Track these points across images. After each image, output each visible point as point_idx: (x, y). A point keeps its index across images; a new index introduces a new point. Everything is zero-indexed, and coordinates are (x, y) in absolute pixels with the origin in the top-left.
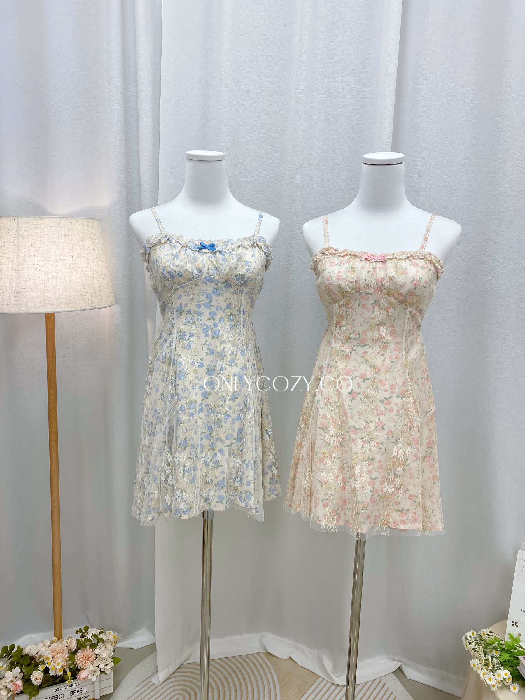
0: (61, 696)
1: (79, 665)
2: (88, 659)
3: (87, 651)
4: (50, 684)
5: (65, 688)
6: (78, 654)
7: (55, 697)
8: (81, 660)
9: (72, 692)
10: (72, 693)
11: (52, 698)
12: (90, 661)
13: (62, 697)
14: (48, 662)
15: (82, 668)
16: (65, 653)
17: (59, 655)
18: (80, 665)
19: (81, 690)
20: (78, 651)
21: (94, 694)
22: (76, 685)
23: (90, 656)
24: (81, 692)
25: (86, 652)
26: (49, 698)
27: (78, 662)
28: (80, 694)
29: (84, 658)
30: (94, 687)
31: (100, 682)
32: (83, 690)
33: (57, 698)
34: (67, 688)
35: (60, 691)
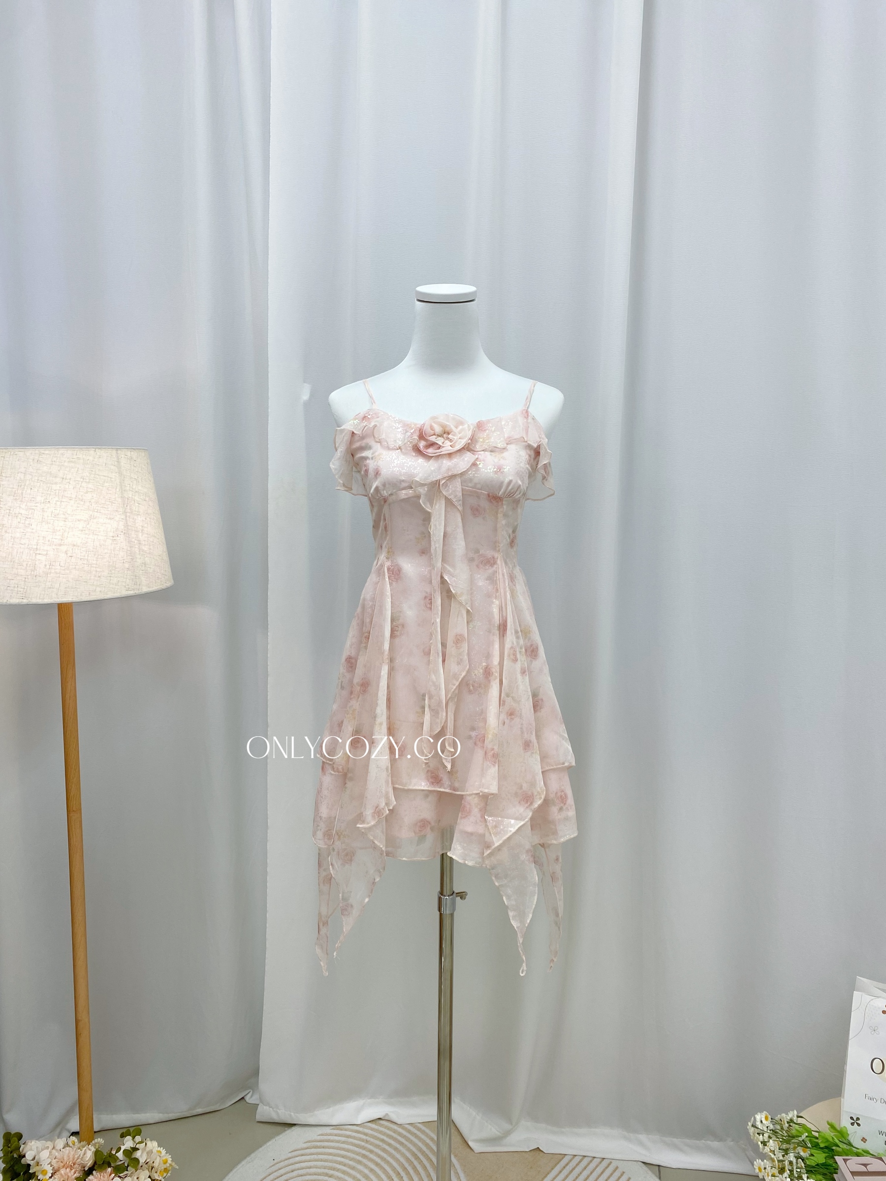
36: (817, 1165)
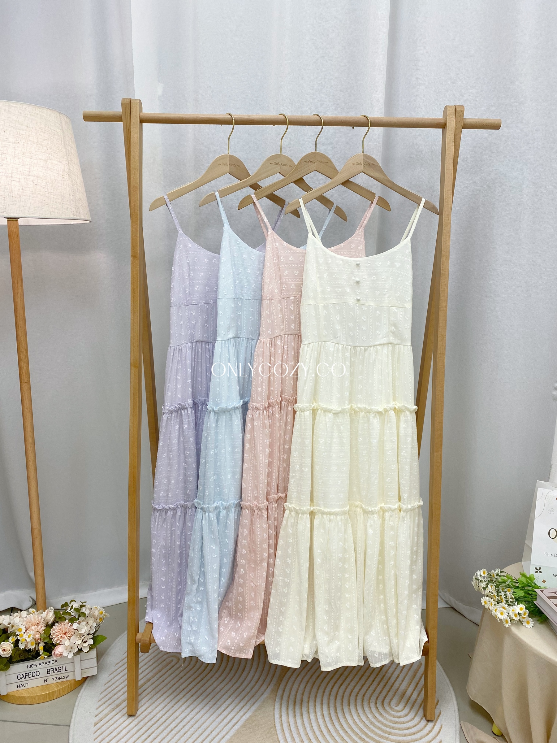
0: (36, 674)
1: (54, 639)
2: (65, 634)
3: (64, 625)
5: (40, 664)
6: (54, 627)
8: (56, 634)
10: (49, 671)
11: (26, 674)
12: (67, 636)
14: (20, 633)
16: (40, 626)
17: (33, 627)
19: (59, 668)
20: (55, 624)
21: (74, 674)
22: (53, 661)
23: (67, 630)
26: (23, 675)
27: (54, 637)
28: (59, 673)
29: (61, 632)
30: (74, 666)
31: (81, 661)
32: (61, 669)
33: (31, 676)
34: (43, 665)
35: (34, 668)
36: (520, 597)
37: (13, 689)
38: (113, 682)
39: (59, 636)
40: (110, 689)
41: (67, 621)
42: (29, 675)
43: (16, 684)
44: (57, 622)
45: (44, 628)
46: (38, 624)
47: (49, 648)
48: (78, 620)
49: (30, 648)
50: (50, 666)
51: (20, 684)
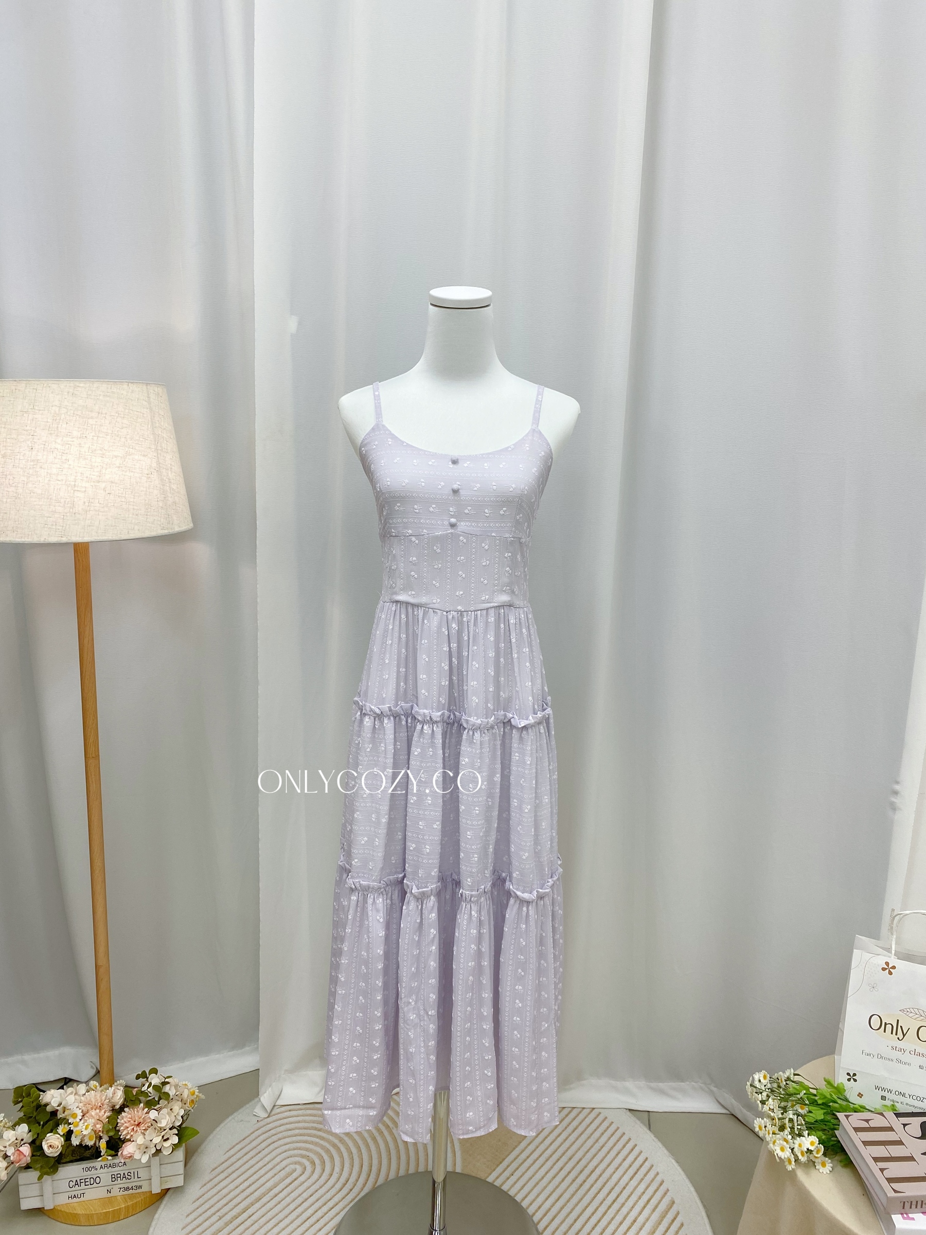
0: (95, 1180)
1: (122, 1132)
2: (138, 1125)
3: (138, 1111)
4: (75, 1158)
5: (101, 1167)
6: (123, 1114)
7: (86, 1180)
8: (125, 1124)
9: (113, 1176)
10: (114, 1178)
11: (81, 1181)
12: (141, 1128)
13: (98, 1182)
14: (74, 1121)
15: (127, 1138)
16: (103, 1111)
17: (93, 1113)
18: (124, 1133)
19: (129, 1174)
20: (125, 1109)
21: (150, 1184)
22: (120, 1164)
23: (141, 1120)
24: (129, 1177)
25: (135, 1112)
26: (76, 1181)
27: (122, 1128)
28: (128, 1181)
29: (132, 1122)
30: (150, 1172)
31: (160, 1165)
32: (132, 1175)
33: (88, 1183)
34: (106, 1168)
35: (93, 1171)
36: (816, 1121)
37: (62, 1200)
38: (205, 1199)
39: (129, 1129)
40: (200, 1210)
41: (142, 1105)
42: (85, 1182)
43: (67, 1195)
44: (128, 1106)
45: (108, 1114)
46: (100, 1106)
47: (115, 1144)
48: (159, 1104)
49: (87, 1144)
50: (116, 1170)
51: (73, 1194)
